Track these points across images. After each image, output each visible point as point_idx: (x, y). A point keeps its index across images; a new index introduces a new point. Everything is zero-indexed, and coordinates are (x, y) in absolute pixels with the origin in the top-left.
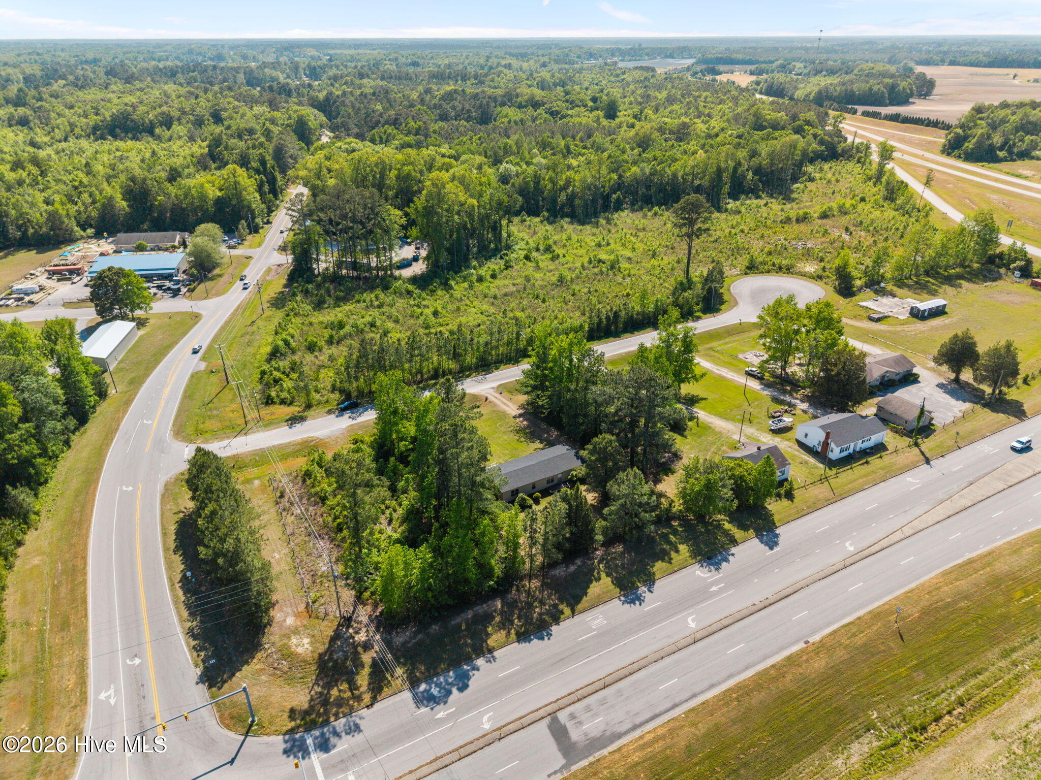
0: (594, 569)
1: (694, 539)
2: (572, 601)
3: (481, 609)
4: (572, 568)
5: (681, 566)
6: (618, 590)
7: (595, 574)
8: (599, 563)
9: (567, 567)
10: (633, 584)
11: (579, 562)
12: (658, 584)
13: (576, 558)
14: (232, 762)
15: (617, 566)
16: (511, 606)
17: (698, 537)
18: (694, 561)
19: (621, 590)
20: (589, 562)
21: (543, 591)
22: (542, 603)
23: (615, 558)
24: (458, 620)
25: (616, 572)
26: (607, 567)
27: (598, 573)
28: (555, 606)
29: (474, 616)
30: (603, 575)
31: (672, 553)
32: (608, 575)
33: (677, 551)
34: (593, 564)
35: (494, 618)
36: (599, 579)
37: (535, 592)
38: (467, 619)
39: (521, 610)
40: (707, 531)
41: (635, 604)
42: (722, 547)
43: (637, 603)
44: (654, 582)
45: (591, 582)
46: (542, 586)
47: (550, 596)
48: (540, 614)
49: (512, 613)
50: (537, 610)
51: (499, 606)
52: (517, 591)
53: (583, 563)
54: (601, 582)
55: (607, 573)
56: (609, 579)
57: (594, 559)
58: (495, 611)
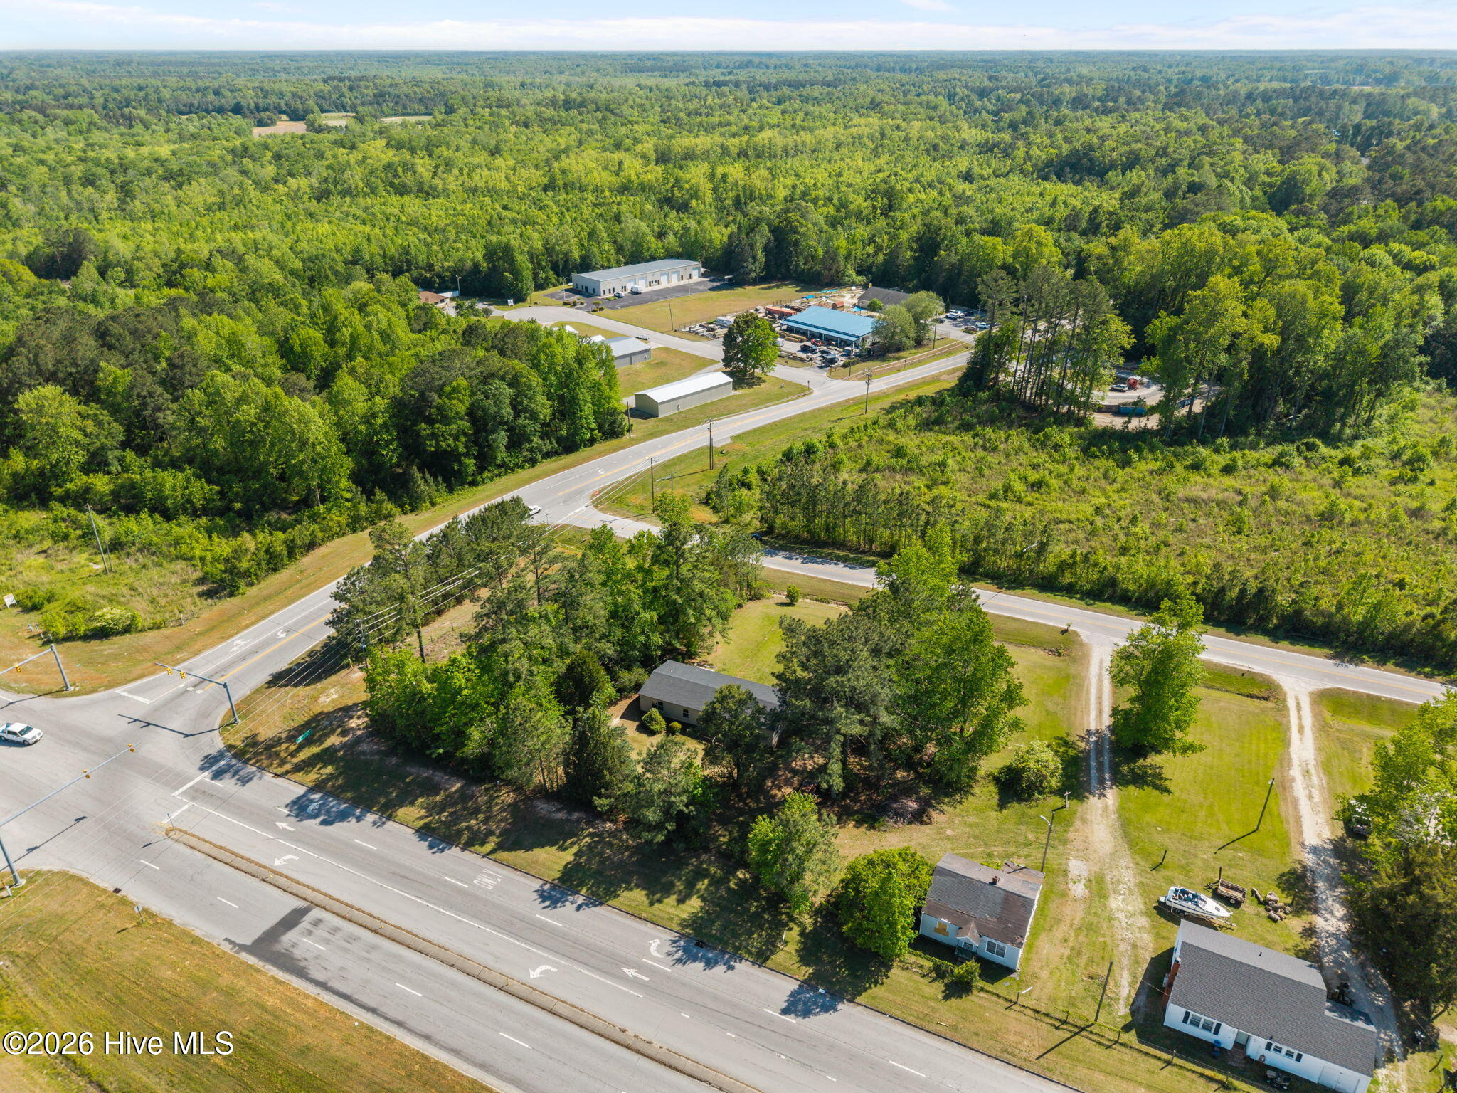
0: (576, 835)
1: (722, 908)
2: (505, 844)
3: (439, 776)
4: (561, 815)
5: (654, 919)
6: (558, 875)
7: (569, 841)
8: (591, 835)
9: (559, 810)
10: (581, 884)
11: (575, 816)
12: (599, 909)
13: (580, 811)
14: (187, 736)
15: (600, 854)
16: (464, 796)
17: (733, 911)
18: (678, 929)
19: (559, 878)
20: (583, 825)
21: (504, 811)
22: (486, 821)
23: (610, 845)
24: (413, 770)
25: (588, 860)
26: (589, 846)
27: (572, 844)
28: (490, 833)
29: (428, 778)
30: (575, 849)
32: (579, 854)
33: (681, 901)
34: (583, 829)
35: (437, 794)
36: (566, 849)
37: (497, 804)
38: (419, 776)
39: (464, 808)
40: (756, 916)
41: (543, 902)
42: (737, 949)
43: (547, 903)
44: (601, 904)
45: (553, 845)
46: (510, 805)
47: (501, 821)
48: (468, 828)
49: (453, 805)
50: (473, 822)
51: (454, 789)
52: (487, 790)
53: (578, 821)
54: (562, 854)
55: (580, 851)
56: (572, 858)
57: (593, 826)
58: (446, 790)
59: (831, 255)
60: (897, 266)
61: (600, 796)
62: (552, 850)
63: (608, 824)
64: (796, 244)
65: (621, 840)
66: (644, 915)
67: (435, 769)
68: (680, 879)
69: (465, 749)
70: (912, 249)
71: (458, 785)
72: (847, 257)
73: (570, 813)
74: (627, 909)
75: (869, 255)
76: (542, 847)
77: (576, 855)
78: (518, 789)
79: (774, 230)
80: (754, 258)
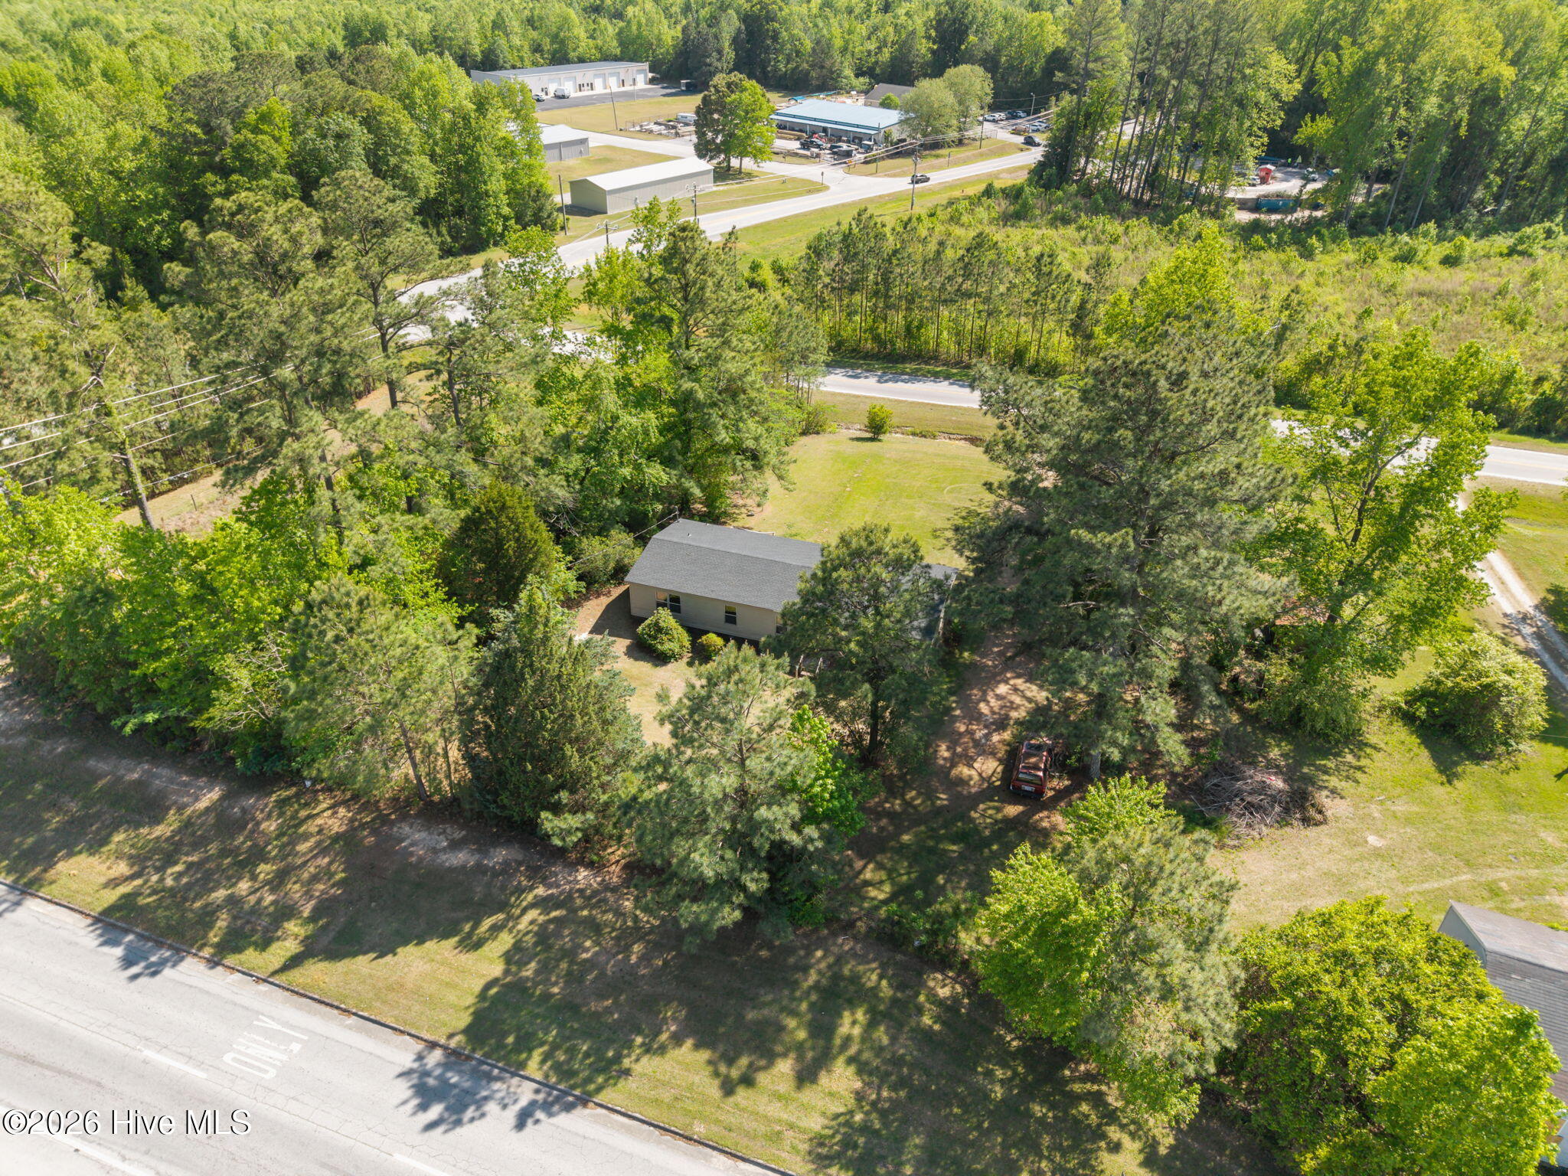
0: (503, 906)
1: (915, 1093)
2: (325, 941)
3: (162, 777)
4: (461, 858)
5: (729, 1141)
6: (464, 1020)
7: (487, 923)
8: (542, 903)
9: (455, 845)
10: (526, 1043)
11: (499, 856)
12: (578, 1122)
13: (508, 842)
15: (570, 954)
16: (225, 823)
17: (944, 1098)
19: (466, 1031)
20: (520, 879)
21: (324, 852)
22: (278, 881)
23: (595, 928)
24: (102, 766)
25: (545, 969)
26: (543, 936)
27: (496, 929)
28: (286, 912)
29: (139, 783)
30: (506, 940)
31: (785, 1067)
32: (514, 957)
33: (806, 1076)
34: (520, 891)
35: (157, 821)
36: (478, 945)
37: (306, 837)
38: (119, 780)
39: (223, 853)
40: (1011, 1112)
41: (423, 1107)
43: (436, 1111)
44: (584, 1101)
45: (445, 936)
46: (337, 838)
47: (315, 878)
48: (233, 901)
49: (198, 844)
50: (244, 886)
51: (203, 804)
52: (282, 803)
53: (506, 870)
54: (468, 959)
55: (517, 947)
56: (497, 969)
57: (544, 881)
58: (181, 809)
59: (822, 48)
60: (910, 64)
61: (557, 809)
62: (441, 950)
63: (583, 874)
64: (775, 37)
65: (619, 913)
66: (699, 1129)
67: (155, 759)
68: (794, 1013)
69: (214, 711)
70: (928, 37)
71: (211, 796)
72: (844, 50)
73: (483, 850)
74: (651, 1114)
75: (869, 52)
76: (421, 942)
77: (508, 957)
78: (355, 797)
79: (747, 19)
80: (720, 52)
